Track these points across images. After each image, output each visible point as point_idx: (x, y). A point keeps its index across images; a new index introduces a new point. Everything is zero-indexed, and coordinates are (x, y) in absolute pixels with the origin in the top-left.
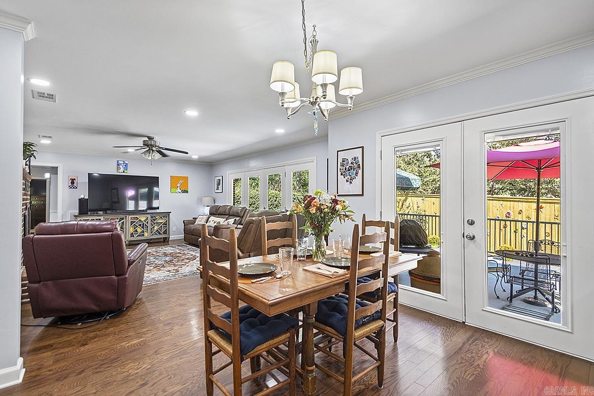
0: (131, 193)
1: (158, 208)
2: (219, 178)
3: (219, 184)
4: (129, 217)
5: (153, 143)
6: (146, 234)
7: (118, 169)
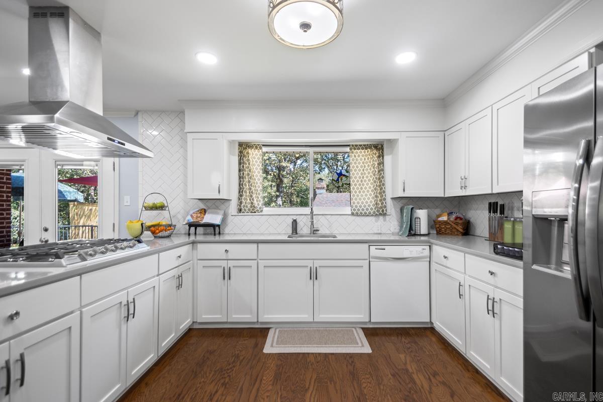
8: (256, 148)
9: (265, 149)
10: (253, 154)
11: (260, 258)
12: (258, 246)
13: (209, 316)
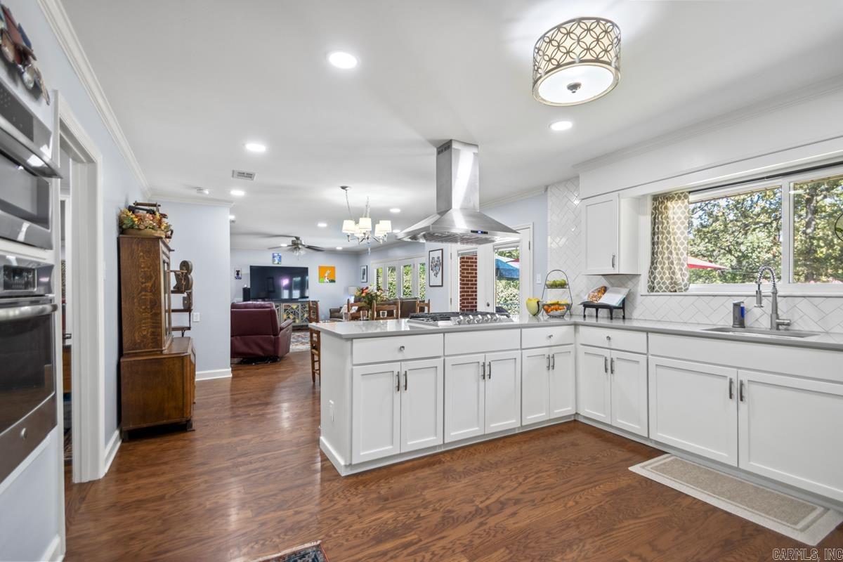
0: (285, 282)
1: (308, 297)
2: (363, 268)
3: (364, 274)
4: (283, 305)
5: (299, 242)
6: (297, 321)
7: (274, 261)
8: (679, 198)
9: (692, 198)
10: (674, 208)
11: (650, 352)
12: (648, 337)
13: (592, 412)
